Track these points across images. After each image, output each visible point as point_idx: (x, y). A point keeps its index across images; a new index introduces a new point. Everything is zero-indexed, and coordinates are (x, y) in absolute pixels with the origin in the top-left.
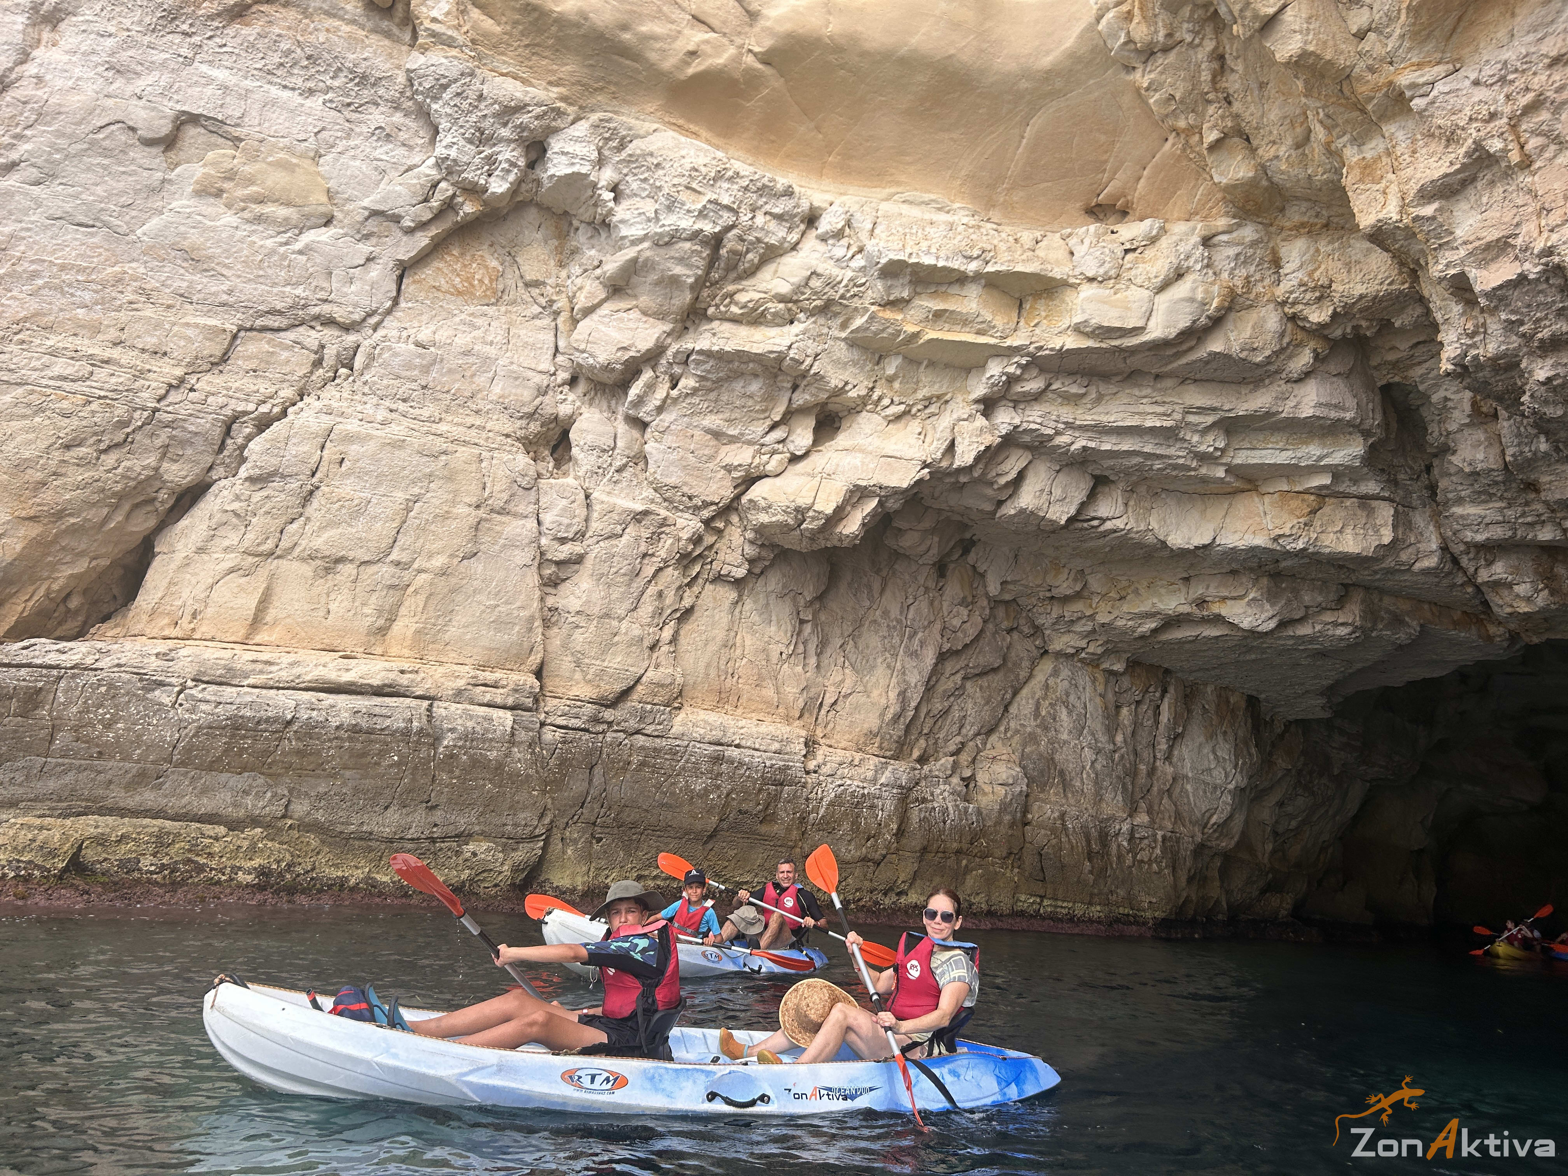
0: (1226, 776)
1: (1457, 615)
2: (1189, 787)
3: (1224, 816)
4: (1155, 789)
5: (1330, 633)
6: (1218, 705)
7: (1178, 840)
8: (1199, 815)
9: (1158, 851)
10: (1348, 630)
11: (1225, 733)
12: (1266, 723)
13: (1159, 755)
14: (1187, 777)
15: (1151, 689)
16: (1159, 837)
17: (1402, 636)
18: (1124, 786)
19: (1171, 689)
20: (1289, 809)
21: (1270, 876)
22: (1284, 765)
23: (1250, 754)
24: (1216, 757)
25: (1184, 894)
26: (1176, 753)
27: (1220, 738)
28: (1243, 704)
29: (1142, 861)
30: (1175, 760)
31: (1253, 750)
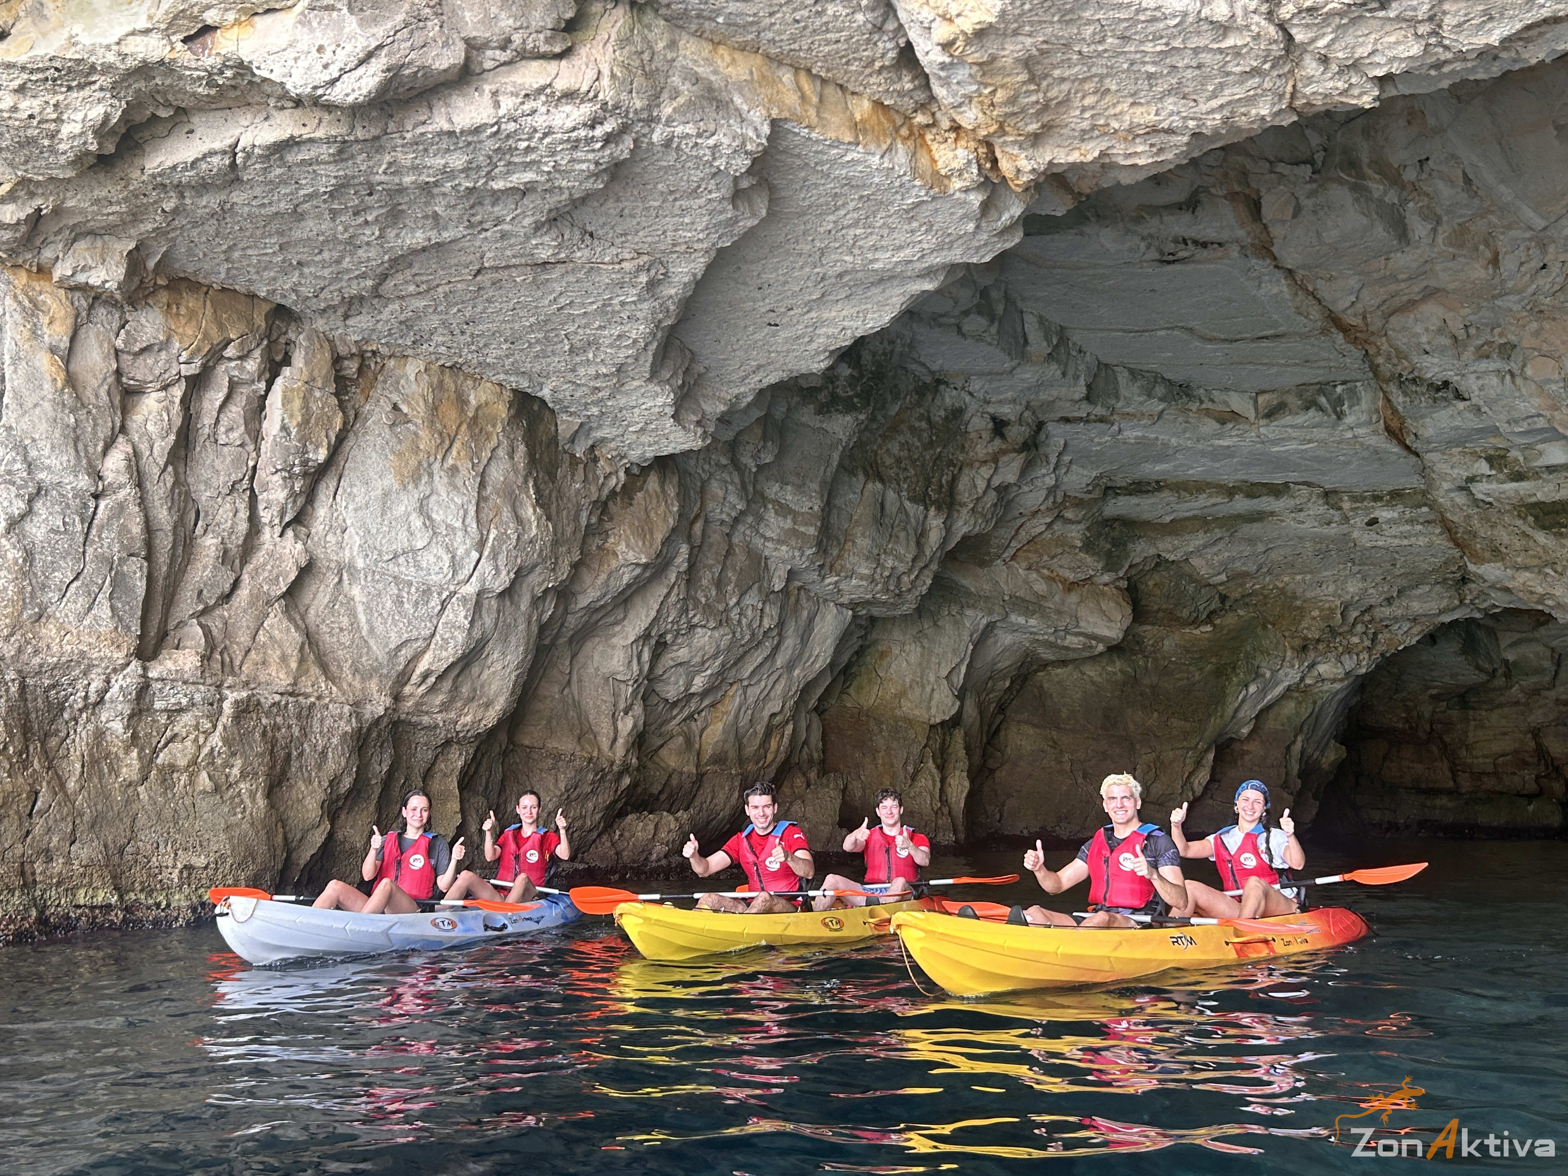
0: (455, 566)
1: (862, 108)
2: (356, 592)
3: (449, 655)
4: (244, 593)
5: (540, 121)
6: (434, 409)
7: (305, 714)
8: (379, 652)
9: (216, 740)
10: (585, 111)
11: (454, 470)
12: (574, 461)
13: (265, 516)
14: (351, 567)
15: (230, 352)
16: (228, 707)
17: (722, 138)
18: (119, 583)
19: (299, 359)
20: (682, 654)
21: (627, 781)
22: (631, 556)
23: (519, 520)
24: (429, 522)
25: (318, 838)
26: (322, 511)
27: (440, 482)
28: (502, 411)
29: (173, 768)
30: (318, 527)
31: (529, 512)
